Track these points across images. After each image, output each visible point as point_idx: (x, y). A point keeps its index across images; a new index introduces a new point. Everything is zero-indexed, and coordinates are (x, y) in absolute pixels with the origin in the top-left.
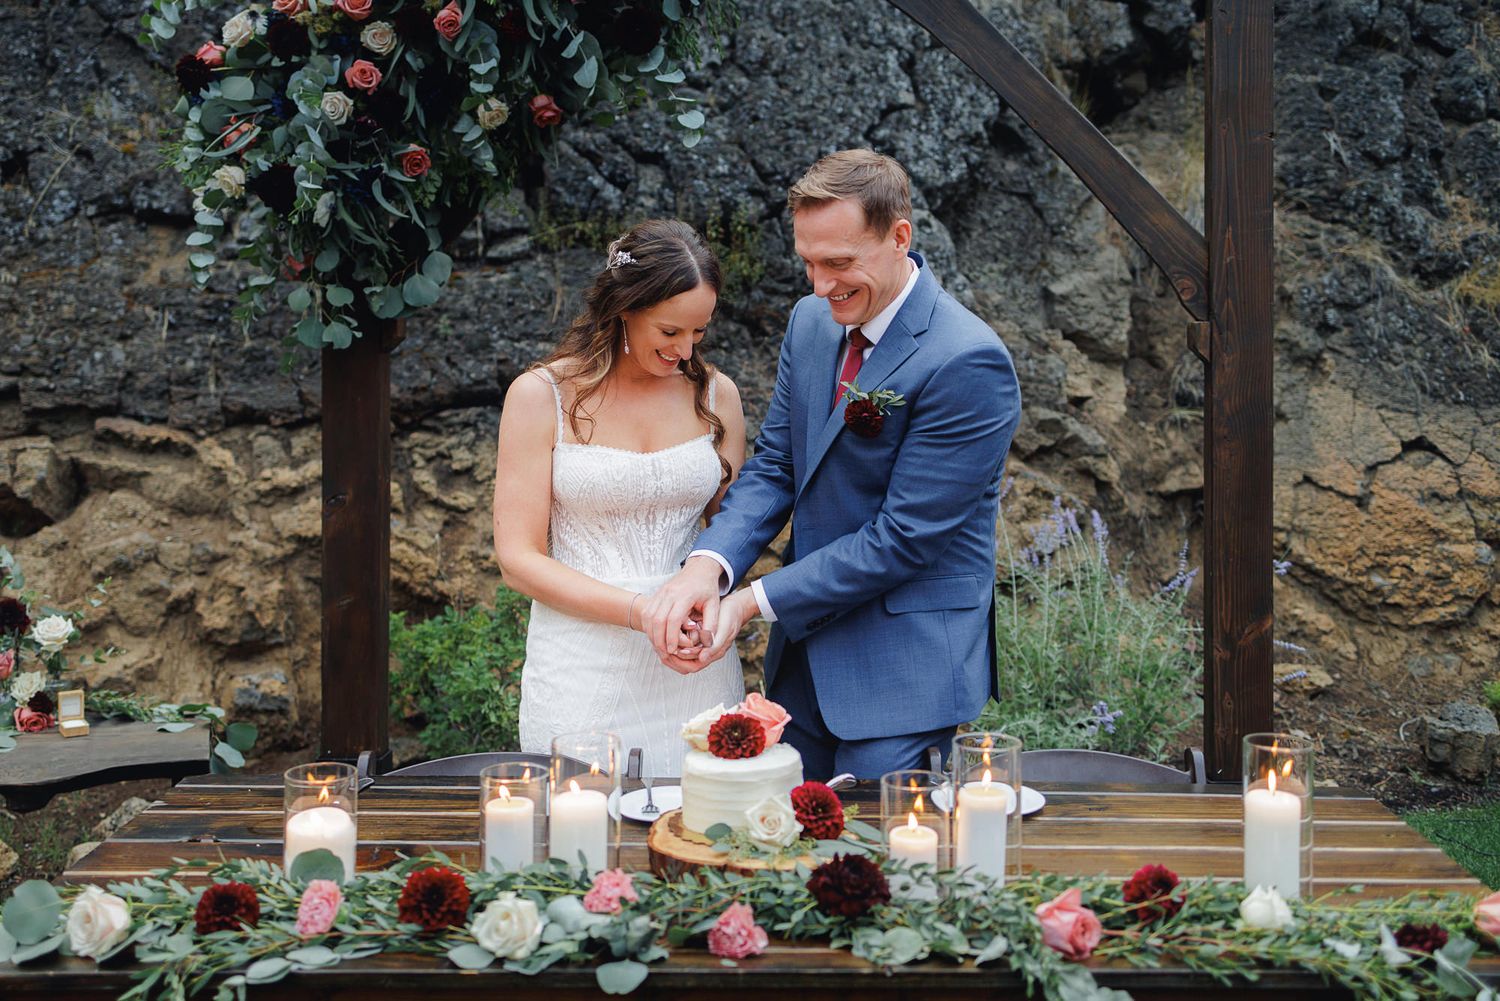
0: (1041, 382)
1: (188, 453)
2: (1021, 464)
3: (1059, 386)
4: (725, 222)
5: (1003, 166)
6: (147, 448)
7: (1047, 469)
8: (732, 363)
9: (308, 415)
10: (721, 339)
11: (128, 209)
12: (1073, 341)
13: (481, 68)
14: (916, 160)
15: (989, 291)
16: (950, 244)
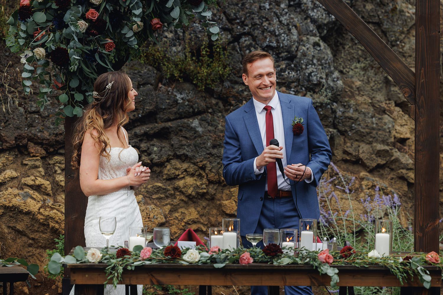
0: (379, 130)
2: (367, 174)
3: (390, 132)
5: (364, 6)
7: (381, 176)
8: (214, 121)
9: (5, 147)
10: (208, 108)
12: (401, 107)
13: (138, 12)
14: (313, 9)
15: (354, 79)
16: (330, 56)
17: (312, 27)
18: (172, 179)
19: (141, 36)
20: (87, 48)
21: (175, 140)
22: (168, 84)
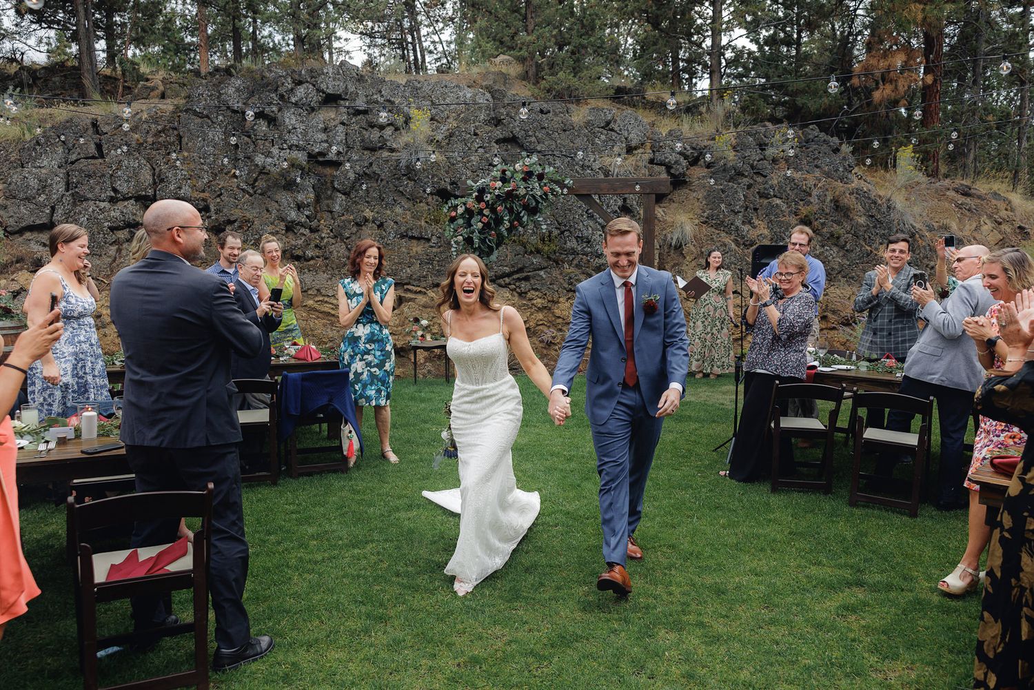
1: (425, 293)
4: (549, 236)
6: (416, 292)
11: (407, 236)
13: (506, 218)
17: (599, 227)
18: (531, 300)
19: (509, 230)
20: (482, 237)
21: (532, 281)
22: (530, 255)
